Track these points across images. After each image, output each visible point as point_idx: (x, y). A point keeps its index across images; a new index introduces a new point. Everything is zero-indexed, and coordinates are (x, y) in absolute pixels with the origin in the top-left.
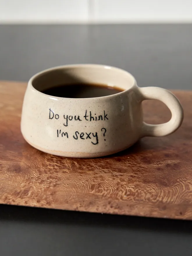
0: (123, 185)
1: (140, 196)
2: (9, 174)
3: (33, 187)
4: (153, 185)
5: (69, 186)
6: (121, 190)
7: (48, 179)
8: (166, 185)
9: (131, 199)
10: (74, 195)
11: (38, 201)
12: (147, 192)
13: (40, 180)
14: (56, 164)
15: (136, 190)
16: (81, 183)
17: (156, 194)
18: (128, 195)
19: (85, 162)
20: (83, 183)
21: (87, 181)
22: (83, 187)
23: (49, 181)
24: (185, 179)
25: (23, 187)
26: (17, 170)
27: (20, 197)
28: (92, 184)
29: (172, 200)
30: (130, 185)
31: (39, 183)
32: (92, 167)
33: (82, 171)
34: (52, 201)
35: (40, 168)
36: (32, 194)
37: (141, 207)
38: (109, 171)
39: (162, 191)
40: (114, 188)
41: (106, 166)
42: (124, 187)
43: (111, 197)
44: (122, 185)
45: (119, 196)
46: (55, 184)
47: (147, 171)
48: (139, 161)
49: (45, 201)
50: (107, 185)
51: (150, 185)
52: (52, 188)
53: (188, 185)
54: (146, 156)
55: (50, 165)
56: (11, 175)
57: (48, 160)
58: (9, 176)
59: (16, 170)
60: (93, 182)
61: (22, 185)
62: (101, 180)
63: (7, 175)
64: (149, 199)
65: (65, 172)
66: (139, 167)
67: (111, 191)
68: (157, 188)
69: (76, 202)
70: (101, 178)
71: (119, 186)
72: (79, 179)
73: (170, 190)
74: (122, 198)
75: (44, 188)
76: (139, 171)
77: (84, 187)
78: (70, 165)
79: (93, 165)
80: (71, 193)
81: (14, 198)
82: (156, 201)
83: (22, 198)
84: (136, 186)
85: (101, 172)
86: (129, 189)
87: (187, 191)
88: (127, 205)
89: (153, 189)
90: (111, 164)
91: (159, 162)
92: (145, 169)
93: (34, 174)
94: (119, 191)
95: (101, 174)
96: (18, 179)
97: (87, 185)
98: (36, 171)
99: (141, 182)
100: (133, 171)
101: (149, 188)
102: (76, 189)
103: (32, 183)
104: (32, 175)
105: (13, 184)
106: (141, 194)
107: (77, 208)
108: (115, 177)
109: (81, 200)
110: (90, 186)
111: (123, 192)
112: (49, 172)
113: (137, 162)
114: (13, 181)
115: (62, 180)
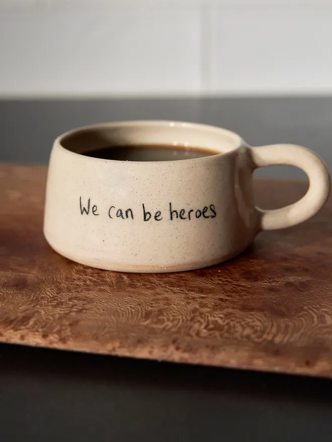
0: (203, 314)
1: (232, 330)
2: (4, 290)
3: (40, 312)
4: (258, 315)
5: (105, 312)
6: (199, 321)
7: (70, 299)
8: (282, 315)
9: (215, 337)
10: (110, 327)
11: (45, 336)
12: (246, 326)
13: (56, 302)
14: (90, 278)
15: (227, 321)
16: (128, 307)
17: (262, 329)
18: (210, 330)
20: (131, 307)
21: (139, 304)
22: (130, 315)
23: (71, 303)
24: (318, 306)
25: (22, 312)
26: (21, 285)
27: (13, 328)
28: (147, 311)
29: (292, 340)
30: (216, 312)
31: (52, 305)
32: (153, 284)
33: (133, 290)
34: (69, 336)
35: (60, 283)
36: (36, 323)
38: (182, 290)
39: (275, 324)
40: (186, 317)
41: (177, 284)
42: (205, 316)
43: (178, 332)
44: (201, 314)
45: (194, 331)
46: (80, 308)
47: (249, 293)
48: (237, 276)
49: (56, 336)
50: (174, 312)
51: (252, 315)
52: (73, 314)
53: (324, 316)
54: (251, 269)
55: (79, 279)
56: (7, 293)
57: (78, 271)
58: (2, 294)
59: (17, 286)
60: (149, 308)
61: (20, 308)
62: (165, 305)
64: (248, 337)
65: (102, 291)
66: (236, 285)
67: (181, 322)
68: (265, 319)
69: (112, 339)
70: (165, 302)
71: (195, 314)
72: (125, 302)
73: (288, 323)
74: (198, 334)
75: (59, 314)
76: (235, 292)
77: (132, 314)
78: (114, 280)
79: (155, 280)
80: (107, 324)
81: (1, 330)
82: (260, 340)
83: (16, 330)
85: (167, 292)
86: (213, 319)
87: (320, 325)
88: (207, 346)
89: (257, 320)
90: (187, 280)
91: (272, 278)
92: (246, 289)
93: (48, 293)
94: (195, 323)
95: (166, 295)
96: (17, 300)
97: (138, 311)
98: (53, 287)
99: (237, 309)
100: (225, 291)
101: (251, 319)
102: (117, 317)
103: (41, 305)
104: (43, 294)
105: (6, 307)
106: (234, 328)
107: (114, 350)
108: (190, 301)
109: (123, 335)
110: (144, 312)
111: (201, 324)
112: (75, 289)
113: (234, 278)
114: (8, 302)
115: (94, 303)
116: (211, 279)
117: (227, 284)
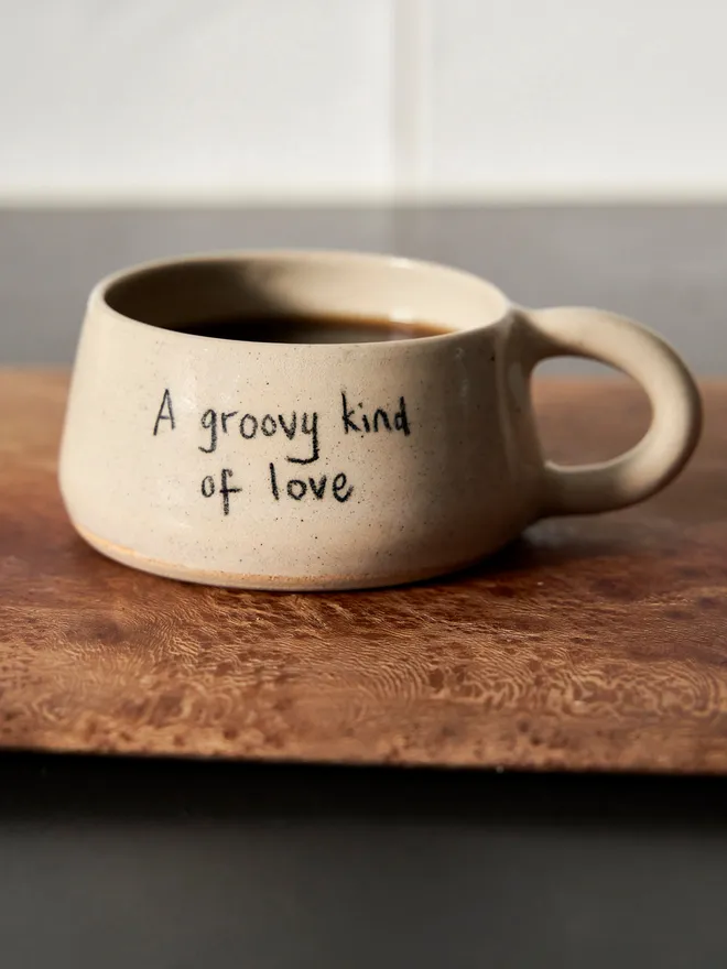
0: (554, 670)
1: (636, 699)
2: (78, 647)
3: (193, 688)
4: (677, 666)
5: (339, 678)
6: (555, 686)
7: (243, 658)
9: (607, 713)
10: (368, 709)
11: (230, 734)
12: (659, 689)
13: (214, 664)
14: (258, 612)
15: (614, 683)
16: (384, 667)
17: (699, 693)
18: (589, 700)
19: (371, 602)
20: (390, 666)
21: (403, 660)
22: (398, 682)
23: (249, 664)
25: (153, 689)
26: (108, 635)
27: (150, 722)
28: (430, 672)
30: (586, 667)
31: (211, 672)
32: (409, 618)
33: (372, 631)
34: (284, 730)
35: (198, 626)
36: (198, 708)
37: (657, 738)
38: (480, 627)
39: (720, 682)
40: (524, 681)
41: (462, 614)
42: (562, 674)
43: (521, 708)
44: (551, 671)
45: (555, 704)
46: (277, 673)
47: (630, 624)
48: (585, 592)
49: (256, 732)
50: (490, 672)
51: (664, 667)
52: (270, 687)
54: (608, 575)
55: (234, 615)
56: (90, 653)
57: (219, 599)
58: (80, 655)
59: (100, 636)
60: (430, 665)
61: (143, 681)
62: (460, 658)
63: (74, 651)
64: (677, 709)
65: (303, 636)
66: (594, 610)
67: (516, 689)
68: (694, 673)
69: (385, 731)
70: (457, 651)
71: (539, 673)
72: (369, 656)
74: (567, 709)
75: (239, 688)
76: (599, 623)
77: (401, 681)
78: (314, 614)
79: (408, 609)
80: (356, 701)
81: (124, 728)
82: (706, 714)
83: (160, 726)
84: (609, 671)
85: (449, 631)
86: (583, 679)
88: (599, 733)
89: (679, 677)
90: (478, 606)
91: (665, 592)
92: (621, 617)
93: (182, 647)
94: (549, 689)
95: (451, 638)
96: (123, 664)
97: (410, 674)
98: (186, 635)
99: (624, 658)
100: (577, 625)
101: (665, 674)
102: (372, 687)
103: (185, 673)
104: (172, 650)
105: (108, 681)
106: (638, 694)
107: (395, 752)
108: (511, 647)
109: (405, 722)
110: (424, 676)
111: (563, 692)
112: (240, 637)
113: (582, 598)
114: (104, 669)
115: (302, 662)
117: (572, 610)
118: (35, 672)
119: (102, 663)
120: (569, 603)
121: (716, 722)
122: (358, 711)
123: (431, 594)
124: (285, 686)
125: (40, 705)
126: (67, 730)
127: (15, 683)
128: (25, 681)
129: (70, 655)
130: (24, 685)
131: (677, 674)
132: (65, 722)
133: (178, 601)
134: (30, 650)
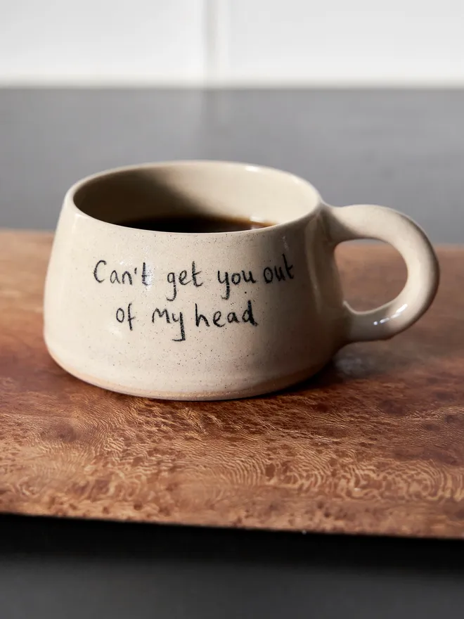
0: (345, 466)
1: (393, 488)
2: (47, 444)
3: (117, 475)
4: (423, 464)
5: (209, 469)
6: (344, 477)
7: (150, 453)
8: (455, 463)
9: (374, 497)
10: (225, 492)
11: (138, 507)
12: (410, 480)
13: (131, 458)
14: (163, 420)
15: (382, 475)
16: (238, 462)
17: (434, 483)
18: (364, 487)
20: (242, 461)
21: (251, 456)
22: (246, 472)
23: (154, 458)
25: (92, 475)
26: (67, 436)
27: (89, 498)
28: (267, 465)
30: (363, 463)
31: (129, 463)
32: (258, 427)
33: (233, 435)
34: (172, 504)
35: (123, 430)
36: (119, 489)
37: (403, 514)
38: (303, 434)
39: (449, 477)
40: (325, 473)
41: (292, 424)
42: (350, 469)
43: (321, 492)
44: (343, 466)
45: (342, 490)
46: (171, 465)
47: (399, 433)
48: (373, 409)
49: (154, 505)
50: (305, 466)
51: (414, 465)
52: (165, 474)
55: (148, 423)
56: (54, 448)
57: (139, 411)
58: (48, 450)
59: (62, 436)
60: (267, 460)
61: (86, 469)
62: (287, 455)
63: (44, 447)
64: (418, 495)
65: (190, 439)
66: (377, 423)
67: (319, 479)
68: (432, 469)
69: (234, 506)
70: (286, 451)
71: (335, 467)
72: (230, 453)
74: (349, 494)
75: (146, 475)
76: (378, 432)
77: (248, 471)
78: (198, 422)
79: (259, 420)
80: (218, 486)
81: (72, 501)
82: (435, 498)
83: (95, 500)
84: (380, 467)
85: (283, 436)
86: (362, 473)
88: (367, 510)
90: (304, 419)
91: (424, 410)
92: (393, 428)
93: (113, 445)
94: (339, 479)
95: (283, 442)
96: (75, 457)
97: (254, 467)
98: (116, 437)
99: (390, 458)
100: (365, 433)
101: (414, 470)
102: (229, 475)
103: (113, 464)
104: (106, 447)
105: (64, 468)
106: (395, 483)
107: (239, 520)
108: (320, 448)
109: (247, 500)
110: (263, 468)
111: (349, 481)
112: (150, 438)
113: (370, 413)
114: (63, 461)
115: (187, 457)
116: (339, 416)
117: (363, 422)
118: (20, 461)
119: (61, 456)
120: (362, 417)
121: (442, 503)
122: (219, 492)
123: (274, 409)
124: (175, 474)
125: (21, 485)
126: (37, 501)
127: (6, 469)
128: (12, 468)
129: (42, 450)
130: (11, 471)
131: (422, 470)
132: (36, 496)
133: (113, 412)
134: (17, 446)
